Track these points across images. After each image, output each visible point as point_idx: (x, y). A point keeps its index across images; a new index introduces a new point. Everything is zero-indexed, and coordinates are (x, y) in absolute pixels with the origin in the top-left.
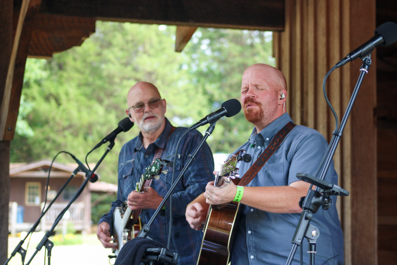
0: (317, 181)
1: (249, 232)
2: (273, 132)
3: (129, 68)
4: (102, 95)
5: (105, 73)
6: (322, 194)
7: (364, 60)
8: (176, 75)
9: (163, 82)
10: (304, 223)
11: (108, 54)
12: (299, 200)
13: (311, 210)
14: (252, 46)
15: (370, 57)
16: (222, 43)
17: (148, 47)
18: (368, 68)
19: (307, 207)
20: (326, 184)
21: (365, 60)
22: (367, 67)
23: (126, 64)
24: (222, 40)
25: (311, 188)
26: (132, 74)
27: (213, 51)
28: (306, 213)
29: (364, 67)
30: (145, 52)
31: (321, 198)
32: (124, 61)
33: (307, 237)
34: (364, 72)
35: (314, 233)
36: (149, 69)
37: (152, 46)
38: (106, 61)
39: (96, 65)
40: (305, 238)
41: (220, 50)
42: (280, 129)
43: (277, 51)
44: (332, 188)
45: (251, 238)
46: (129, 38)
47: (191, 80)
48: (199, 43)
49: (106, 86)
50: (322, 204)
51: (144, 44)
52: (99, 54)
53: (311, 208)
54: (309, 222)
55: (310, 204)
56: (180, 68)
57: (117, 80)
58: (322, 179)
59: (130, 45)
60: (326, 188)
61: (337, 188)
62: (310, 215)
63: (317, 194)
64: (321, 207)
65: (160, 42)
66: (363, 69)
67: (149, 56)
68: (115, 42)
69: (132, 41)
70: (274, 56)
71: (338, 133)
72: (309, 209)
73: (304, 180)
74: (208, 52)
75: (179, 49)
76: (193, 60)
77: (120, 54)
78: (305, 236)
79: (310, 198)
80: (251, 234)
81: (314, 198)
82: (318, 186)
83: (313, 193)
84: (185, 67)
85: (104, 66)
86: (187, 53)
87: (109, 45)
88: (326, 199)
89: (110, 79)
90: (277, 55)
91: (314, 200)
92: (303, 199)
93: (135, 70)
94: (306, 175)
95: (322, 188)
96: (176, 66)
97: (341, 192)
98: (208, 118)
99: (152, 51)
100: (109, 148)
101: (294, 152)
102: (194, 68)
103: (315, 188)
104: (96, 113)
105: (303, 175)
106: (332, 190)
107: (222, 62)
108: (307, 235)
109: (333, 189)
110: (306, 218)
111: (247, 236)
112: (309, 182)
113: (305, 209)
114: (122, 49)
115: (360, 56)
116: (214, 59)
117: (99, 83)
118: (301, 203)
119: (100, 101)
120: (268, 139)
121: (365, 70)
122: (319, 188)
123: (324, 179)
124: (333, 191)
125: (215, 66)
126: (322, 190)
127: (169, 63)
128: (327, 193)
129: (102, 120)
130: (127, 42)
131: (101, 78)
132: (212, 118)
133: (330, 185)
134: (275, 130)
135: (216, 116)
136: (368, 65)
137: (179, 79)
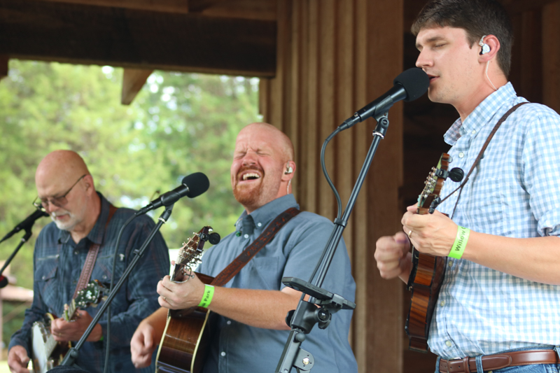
0: (311, 288)
1: (223, 354)
2: (269, 216)
3: (59, 126)
4: (20, 163)
5: (24, 133)
6: (319, 307)
7: (378, 120)
8: (126, 137)
9: (108, 147)
10: (293, 347)
11: (29, 106)
12: (286, 315)
13: (303, 329)
14: (234, 97)
15: (387, 117)
16: (192, 93)
17: (86, 96)
18: (384, 132)
19: (297, 324)
20: (323, 293)
21: (380, 120)
22: (382, 130)
23: (54, 121)
24: (192, 88)
25: (303, 299)
26: (64, 135)
27: (179, 104)
28: (295, 333)
29: (378, 130)
30: (82, 104)
31: (316, 312)
32: (52, 116)
33: (296, 367)
34: (378, 138)
35: (306, 360)
36: (87, 127)
37: (92, 95)
38: (27, 116)
39: (11, 120)
40: (293, 368)
41: (188, 102)
42: (279, 213)
43: (264, 105)
44: (331, 298)
45: (225, 362)
46: (60, 83)
47: (147, 144)
48: (160, 93)
49: (27, 151)
50: (318, 321)
51: (81, 92)
52: (16, 106)
53: (302, 326)
54: (300, 345)
55: (302, 320)
56: (132, 126)
57: (41, 142)
58: (319, 286)
59: (61, 94)
60: (323, 298)
61: (338, 299)
62: (301, 336)
63: (311, 307)
64: (317, 324)
65: (105, 90)
66: (377, 133)
67: (89, 109)
68: (39, 89)
69: (64, 88)
70: (260, 113)
71: (342, 222)
72: (299, 328)
73: (292, 288)
74: (172, 106)
75: (126, 101)
76: (150, 116)
77: (47, 106)
78: (293, 365)
79: (301, 313)
80: (225, 357)
81: (306, 312)
82: (313, 296)
83: (306, 305)
84: (139, 126)
85: (23, 123)
86: (142, 106)
87: (31, 93)
88: (323, 314)
89: (32, 141)
90: (264, 110)
91: (307, 315)
92: (291, 313)
93: (68, 128)
94: (296, 279)
95: (318, 299)
96: (125, 125)
97: (344, 304)
98: (162, 199)
99: (91, 103)
100: (24, 240)
101: (294, 243)
102: (153, 127)
103: (308, 298)
104: (12, 189)
105: (292, 280)
106: (331, 301)
107: (190, 119)
108: (296, 364)
109: (334, 300)
110: (296, 341)
111: (220, 359)
112: (300, 290)
113: (295, 327)
114: (49, 99)
115: (374, 115)
116: (180, 114)
117: (15, 147)
118: (289, 319)
119: (17, 172)
120: (260, 225)
121: (380, 135)
122: (314, 298)
123: (320, 286)
124: (334, 303)
125: (181, 126)
126: (318, 302)
127: (117, 119)
128: (325, 305)
129: (20, 199)
130: (56, 89)
131: (19, 140)
132: (168, 198)
133: (329, 295)
134: (273, 213)
135: (174, 195)
136: (384, 128)
137: (130, 142)
